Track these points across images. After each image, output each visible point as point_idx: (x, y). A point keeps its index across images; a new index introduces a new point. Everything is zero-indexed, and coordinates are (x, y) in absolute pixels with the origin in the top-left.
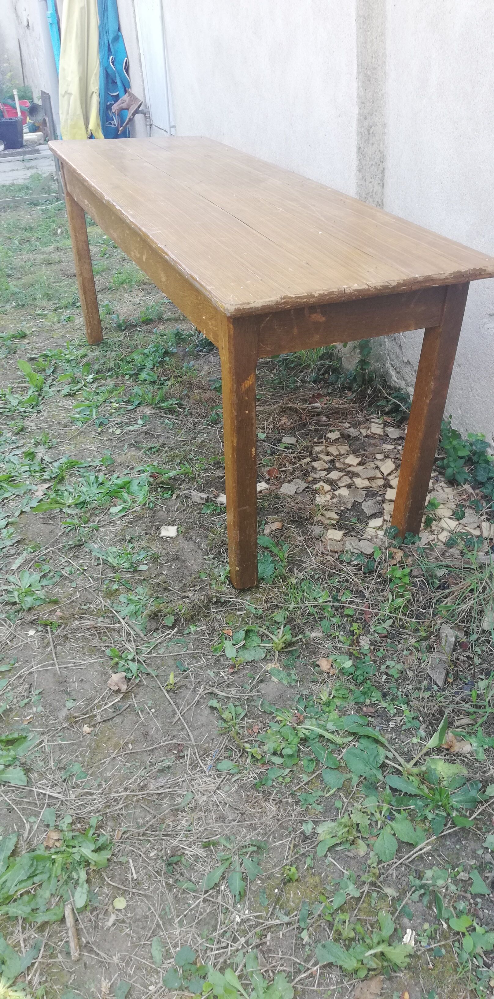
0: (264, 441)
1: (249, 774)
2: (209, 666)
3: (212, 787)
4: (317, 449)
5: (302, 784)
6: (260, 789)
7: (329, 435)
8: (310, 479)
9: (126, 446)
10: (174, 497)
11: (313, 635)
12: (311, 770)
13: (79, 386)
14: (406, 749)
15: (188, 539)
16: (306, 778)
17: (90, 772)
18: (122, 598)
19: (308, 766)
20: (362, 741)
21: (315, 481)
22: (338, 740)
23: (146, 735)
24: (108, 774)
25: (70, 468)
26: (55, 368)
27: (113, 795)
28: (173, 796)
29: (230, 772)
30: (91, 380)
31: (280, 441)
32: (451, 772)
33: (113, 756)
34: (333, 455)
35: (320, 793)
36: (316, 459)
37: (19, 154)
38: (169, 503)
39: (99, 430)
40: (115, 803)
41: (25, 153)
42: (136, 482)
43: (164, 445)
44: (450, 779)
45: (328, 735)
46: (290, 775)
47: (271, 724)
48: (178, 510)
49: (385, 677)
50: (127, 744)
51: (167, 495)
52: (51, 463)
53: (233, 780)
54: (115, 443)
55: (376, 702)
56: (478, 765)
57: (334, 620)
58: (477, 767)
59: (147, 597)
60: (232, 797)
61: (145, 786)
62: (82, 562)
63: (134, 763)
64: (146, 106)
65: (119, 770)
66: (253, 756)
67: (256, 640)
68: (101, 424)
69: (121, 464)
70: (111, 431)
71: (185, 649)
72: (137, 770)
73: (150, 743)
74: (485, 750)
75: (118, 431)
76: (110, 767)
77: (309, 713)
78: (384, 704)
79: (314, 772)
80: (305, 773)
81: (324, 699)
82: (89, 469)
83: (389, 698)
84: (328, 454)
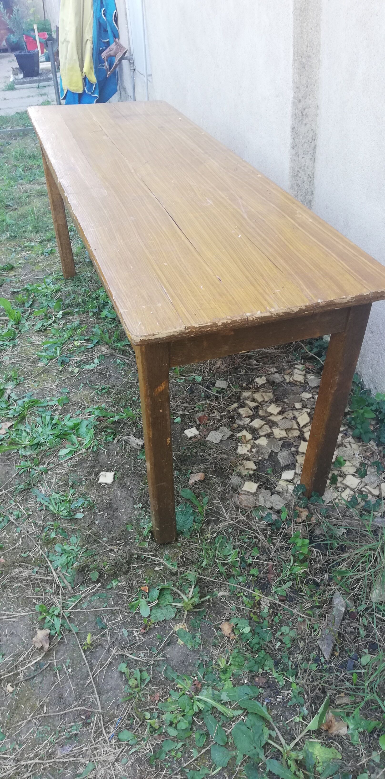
0: (200, 384)
1: (146, 746)
2: (125, 624)
3: (112, 758)
4: (245, 394)
5: (191, 761)
6: (154, 763)
7: (257, 380)
8: (235, 426)
9: (82, 385)
10: (115, 442)
11: (220, 594)
12: (201, 745)
13: (51, 321)
14: (289, 728)
15: (123, 486)
16: (196, 754)
17: (7, 734)
18: (57, 548)
19: (199, 740)
20: (250, 717)
21: (240, 429)
22: (229, 712)
23: (61, 697)
24: (23, 737)
25: (31, 407)
26: (33, 302)
27: (23, 763)
28: (76, 765)
29: (130, 743)
30: (61, 316)
31: (214, 384)
32: (327, 756)
33: (29, 718)
34: (257, 402)
35: (206, 771)
36: (242, 406)
37: (35, 82)
38: (111, 447)
39: (61, 368)
40: (25, 770)
41: (40, 81)
42: (85, 423)
43: (112, 387)
44: (325, 764)
45: (220, 708)
46: (182, 749)
47: (172, 692)
48: (117, 454)
49: (279, 644)
50: (42, 706)
51: (110, 439)
52: (16, 401)
53: (131, 752)
54: (72, 382)
55: (269, 671)
56: (351, 749)
57: (240, 579)
58: (351, 752)
59: (79, 548)
60: (128, 771)
61: (53, 753)
62: (29, 506)
63: (46, 727)
64: (130, 53)
65: (33, 733)
66: (151, 726)
67: (169, 598)
68: (63, 363)
69: (76, 403)
70: (70, 369)
71: (105, 605)
72: (48, 734)
73: (63, 706)
74: (360, 733)
75: (76, 370)
76: (25, 730)
77: (207, 681)
78: (275, 675)
79: (204, 747)
80: (194, 747)
81: (222, 666)
82: (47, 408)
83: (280, 667)
84: (254, 400)
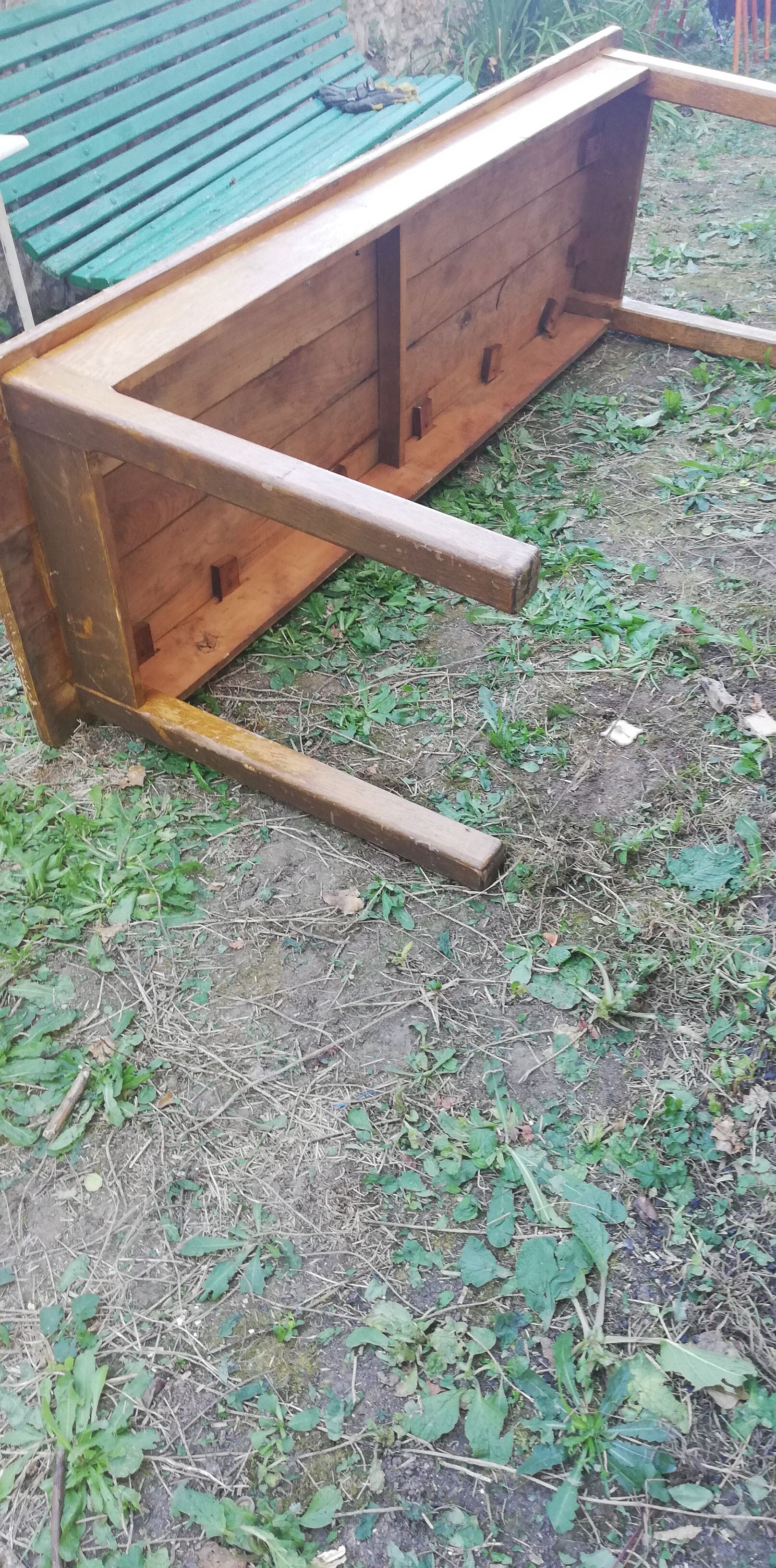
1: (377, 1155)
3: (319, 1134)
6: (369, 1187)
9: (700, 560)
10: (683, 681)
12: (460, 1219)
13: (727, 430)
14: (627, 1311)
16: (441, 1224)
17: (212, 1001)
19: (463, 1210)
20: (571, 1243)
22: (546, 1212)
23: (312, 1003)
24: (228, 1019)
25: (583, 562)
26: (724, 387)
27: (202, 1049)
28: (266, 1105)
29: (357, 1133)
30: (753, 427)
32: (659, 1406)
33: (251, 1000)
35: (438, 1261)
38: (670, 686)
39: (682, 516)
40: (199, 1061)
42: (656, 624)
44: (644, 1415)
45: (535, 1194)
46: (426, 1201)
47: (475, 1112)
48: (672, 703)
49: (728, 1177)
50: (278, 996)
51: (678, 671)
53: (348, 1146)
54: (686, 549)
55: (670, 1205)
56: (721, 1436)
57: (742, 1029)
58: (715, 1440)
59: (493, 814)
60: (325, 1167)
61: (248, 1067)
62: (466, 714)
63: (265, 1027)
65: (244, 1023)
66: (405, 1136)
68: (693, 507)
69: (666, 588)
70: (698, 525)
71: (472, 922)
72: (260, 1039)
74: (759, 1427)
75: (709, 531)
76: (237, 1011)
77: (547, 1140)
78: (677, 1217)
79: (462, 1225)
80: (448, 1215)
81: (590, 1137)
82: (609, 575)
83: (699, 1214)
